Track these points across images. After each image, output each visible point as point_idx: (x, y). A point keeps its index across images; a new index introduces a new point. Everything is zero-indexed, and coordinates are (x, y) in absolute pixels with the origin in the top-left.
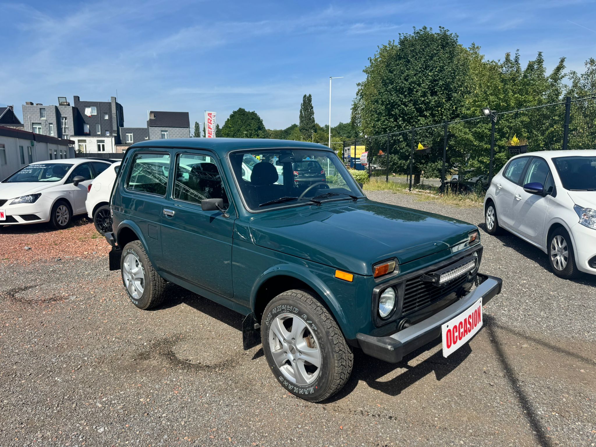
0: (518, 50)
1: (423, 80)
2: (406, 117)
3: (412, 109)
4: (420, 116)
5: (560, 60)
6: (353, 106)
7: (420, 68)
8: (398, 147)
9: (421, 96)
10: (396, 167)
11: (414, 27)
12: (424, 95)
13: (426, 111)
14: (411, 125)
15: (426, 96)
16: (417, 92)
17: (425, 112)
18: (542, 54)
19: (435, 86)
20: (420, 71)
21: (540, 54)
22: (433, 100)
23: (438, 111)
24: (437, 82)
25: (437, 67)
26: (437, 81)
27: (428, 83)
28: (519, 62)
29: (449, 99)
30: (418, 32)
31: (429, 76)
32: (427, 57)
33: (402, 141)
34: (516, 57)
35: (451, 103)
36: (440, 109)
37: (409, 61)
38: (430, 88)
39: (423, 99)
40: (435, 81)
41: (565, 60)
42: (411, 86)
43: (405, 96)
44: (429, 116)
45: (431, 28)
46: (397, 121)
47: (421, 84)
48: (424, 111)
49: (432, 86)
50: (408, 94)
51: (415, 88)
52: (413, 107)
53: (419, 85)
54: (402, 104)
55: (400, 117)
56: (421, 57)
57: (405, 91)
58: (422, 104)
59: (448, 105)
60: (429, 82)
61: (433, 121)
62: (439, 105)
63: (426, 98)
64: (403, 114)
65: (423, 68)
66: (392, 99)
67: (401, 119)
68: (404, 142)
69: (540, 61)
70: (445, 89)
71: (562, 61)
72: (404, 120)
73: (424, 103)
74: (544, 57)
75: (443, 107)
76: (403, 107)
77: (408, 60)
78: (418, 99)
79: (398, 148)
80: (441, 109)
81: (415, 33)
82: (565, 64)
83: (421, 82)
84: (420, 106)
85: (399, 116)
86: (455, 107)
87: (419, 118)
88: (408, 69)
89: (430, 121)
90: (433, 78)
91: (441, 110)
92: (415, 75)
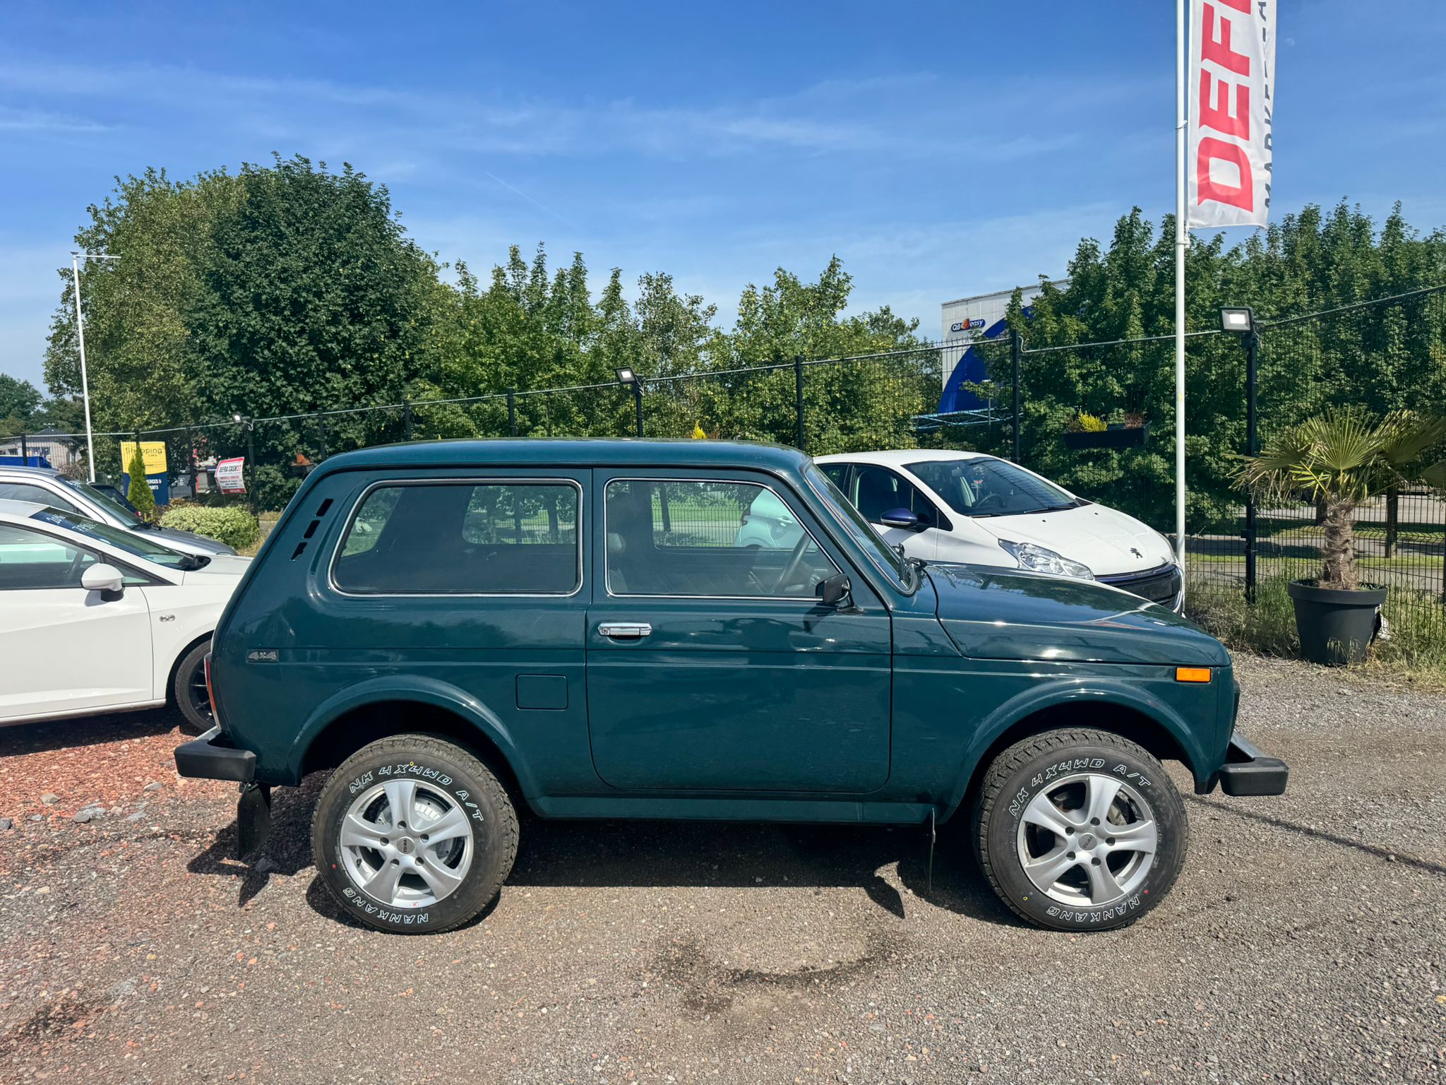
0: (542, 244)
1: (326, 284)
2: (292, 372)
3: (310, 353)
4: (331, 370)
5: (611, 274)
6: (55, 331)
7: (316, 255)
8: (280, 444)
9: (328, 323)
10: (279, 495)
11: (275, 153)
12: (335, 319)
13: (343, 357)
14: (308, 391)
15: (340, 324)
16: (315, 310)
17: (341, 362)
18: (582, 257)
19: (356, 302)
20: (316, 263)
21: (578, 257)
22: (359, 334)
23: (372, 360)
24: (362, 293)
25: (357, 258)
26: (362, 289)
27: (339, 292)
28: (546, 268)
29: (394, 333)
30: (288, 167)
31: (341, 275)
32: (331, 231)
33: (288, 431)
34: (540, 257)
35: (399, 344)
36: (376, 356)
37: (281, 236)
38: (347, 305)
39: (334, 330)
40: (358, 288)
41: (621, 273)
42: (300, 296)
43: (286, 320)
44: (351, 371)
45: (323, 164)
46: (269, 380)
47: (323, 293)
48: (337, 359)
49: (351, 300)
50: (293, 314)
51: (310, 302)
52: (311, 348)
53: (319, 295)
54: (279, 337)
55: (279, 369)
56: (313, 230)
57: (284, 308)
58: (331, 342)
59: (391, 348)
60: (342, 291)
61: (362, 383)
62: (373, 346)
63: (341, 328)
64: (285, 362)
65: (323, 256)
66: (249, 325)
67: (278, 374)
68: (292, 433)
69: (578, 272)
70: (383, 310)
71: (616, 275)
72: (287, 377)
73: (337, 340)
74: (587, 264)
75: (383, 352)
76: (284, 344)
77: (281, 231)
78: (321, 328)
79: (280, 448)
80: (380, 355)
81: (279, 166)
82: (621, 280)
83: (324, 290)
84: (329, 345)
85: (275, 366)
86: (410, 354)
87: (328, 375)
88: (281, 255)
89: (355, 383)
90: (351, 281)
91: (379, 359)
92: (305, 271)
